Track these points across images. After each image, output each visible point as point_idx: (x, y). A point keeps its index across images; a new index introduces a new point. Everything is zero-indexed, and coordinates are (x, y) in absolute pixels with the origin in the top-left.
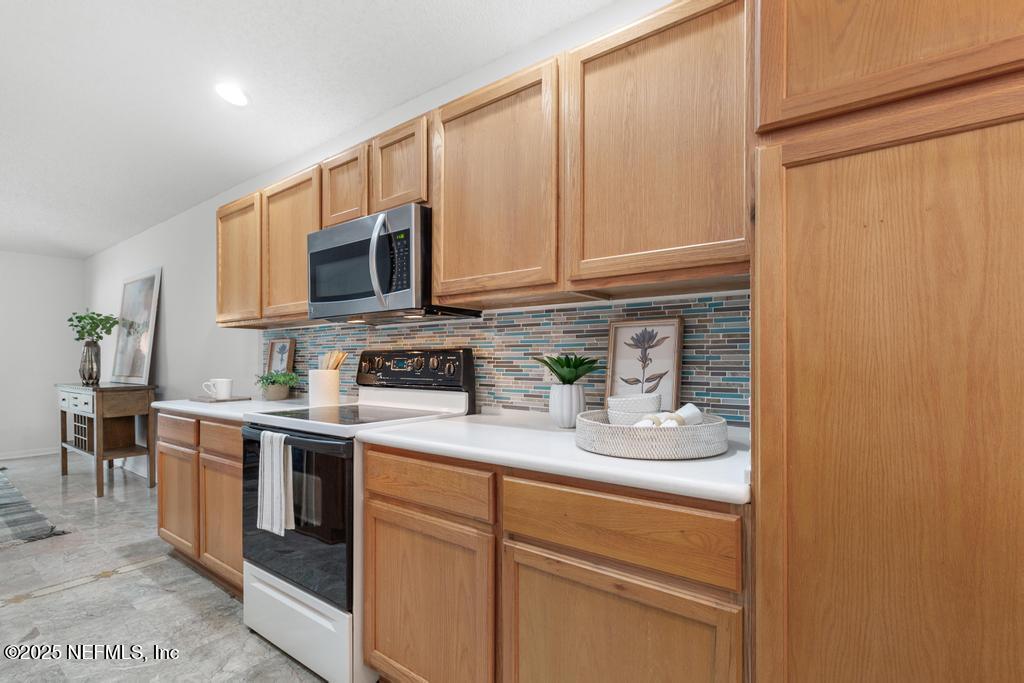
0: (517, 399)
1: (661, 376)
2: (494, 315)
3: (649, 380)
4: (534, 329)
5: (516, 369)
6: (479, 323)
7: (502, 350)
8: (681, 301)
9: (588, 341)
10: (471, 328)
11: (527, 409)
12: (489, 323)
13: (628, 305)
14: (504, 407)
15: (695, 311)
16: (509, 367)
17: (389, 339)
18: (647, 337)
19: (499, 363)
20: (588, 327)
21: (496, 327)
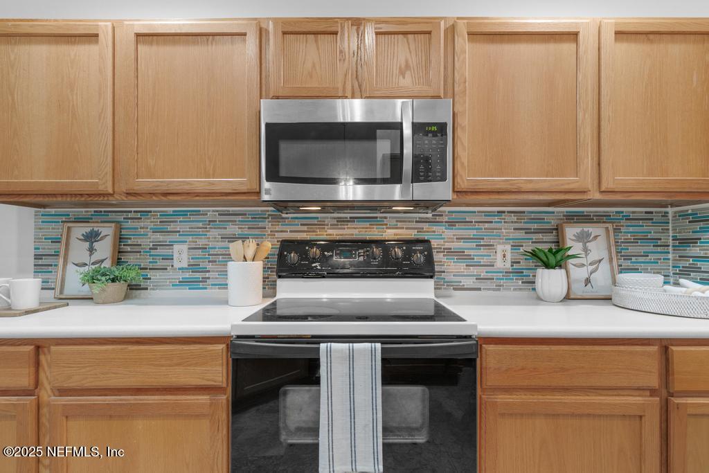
0: (469, 282)
1: (600, 261)
2: (445, 212)
3: (591, 264)
4: (487, 225)
5: (469, 257)
6: (427, 218)
7: (453, 242)
8: (604, 212)
9: (534, 237)
10: (417, 222)
11: (479, 289)
12: (438, 219)
13: (567, 212)
14: (455, 289)
15: (614, 219)
16: (460, 255)
17: (305, 228)
18: (585, 235)
19: (449, 252)
20: (536, 226)
21: (446, 222)
